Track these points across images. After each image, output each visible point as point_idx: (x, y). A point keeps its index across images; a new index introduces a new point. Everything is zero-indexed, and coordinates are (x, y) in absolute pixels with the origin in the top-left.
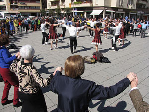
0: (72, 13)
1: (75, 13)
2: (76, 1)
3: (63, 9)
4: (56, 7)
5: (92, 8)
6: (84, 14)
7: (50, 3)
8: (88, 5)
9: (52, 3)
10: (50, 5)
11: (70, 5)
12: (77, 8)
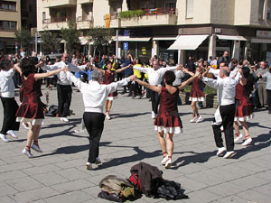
0: (114, 43)
1: (122, 43)
2: (125, 7)
3: (85, 32)
4: (64, 25)
5: (173, 30)
6: (149, 46)
7: (47, 11)
8: (162, 20)
9: (54, 11)
10: (48, 16)
11: (108, 19)
12: (128, 28)
